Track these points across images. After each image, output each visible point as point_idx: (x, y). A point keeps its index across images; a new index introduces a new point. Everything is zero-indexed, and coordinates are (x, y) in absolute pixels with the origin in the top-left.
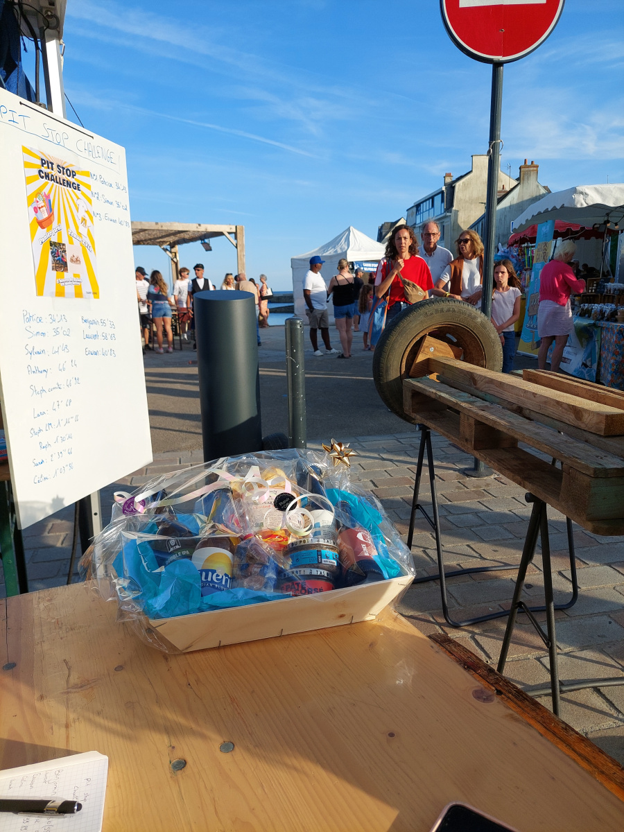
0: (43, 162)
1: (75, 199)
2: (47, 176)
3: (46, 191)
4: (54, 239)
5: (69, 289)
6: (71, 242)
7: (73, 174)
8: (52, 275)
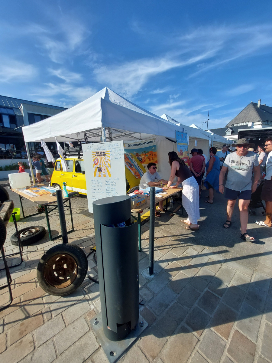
0: (96, 153)
1: (105, 157)
2: (97, 155)
3: (97, 158)
4: (99, 166)
5: (103, 175)
6: (103, 166)
7: (105, 153)
8: (98, 173)
